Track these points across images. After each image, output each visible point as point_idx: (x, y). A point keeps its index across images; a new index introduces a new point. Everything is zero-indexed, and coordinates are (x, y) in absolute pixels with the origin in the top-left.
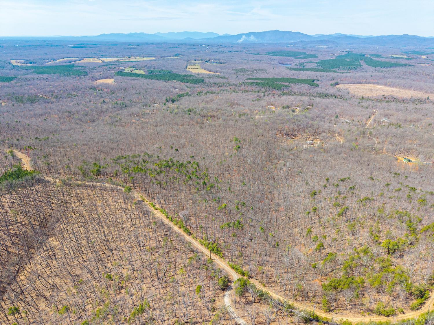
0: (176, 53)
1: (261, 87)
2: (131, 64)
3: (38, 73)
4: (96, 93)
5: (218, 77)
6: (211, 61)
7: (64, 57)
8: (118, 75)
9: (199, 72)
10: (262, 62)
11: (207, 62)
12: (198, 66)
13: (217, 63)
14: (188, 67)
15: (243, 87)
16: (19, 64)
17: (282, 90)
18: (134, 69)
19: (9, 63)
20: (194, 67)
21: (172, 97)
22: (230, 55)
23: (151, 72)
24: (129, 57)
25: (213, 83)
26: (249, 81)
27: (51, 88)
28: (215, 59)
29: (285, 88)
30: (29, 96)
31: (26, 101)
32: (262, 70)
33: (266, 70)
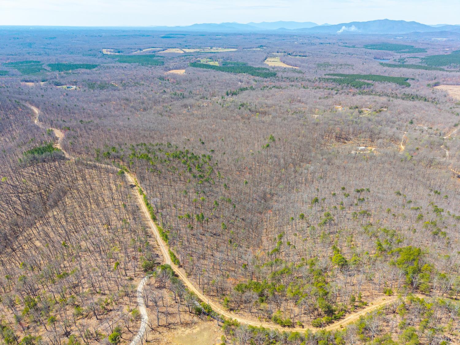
0: (260, 45)
1: (338, 84)
2: (210, 55)
3: (120, 62)
4: (161, 83)
5: (294, 71)
6: (294, 54)
7: (150, 47)
8: (191, 66)
9: (276, 66)
10: (353, 55)
11: (289, 54)
12: (277, 59)
13: (300, 56)
14: (267, 59)
15: (317, 83)
16: (109, 53)
17: (362, 89)
18: (211, 60)
19: (101, 52)
20: (273, 59)
21: (233, 90)
22: (320, 47)
23: (225, 64)
24: (211, 48)
25: (285, 78)
26: (327, 77)
27: (123, 77)
28: (300, 52)
29: (366, 86)
30: (101, 83)
31: (97, 87)
32: (349, 65)
33: (353, 65)
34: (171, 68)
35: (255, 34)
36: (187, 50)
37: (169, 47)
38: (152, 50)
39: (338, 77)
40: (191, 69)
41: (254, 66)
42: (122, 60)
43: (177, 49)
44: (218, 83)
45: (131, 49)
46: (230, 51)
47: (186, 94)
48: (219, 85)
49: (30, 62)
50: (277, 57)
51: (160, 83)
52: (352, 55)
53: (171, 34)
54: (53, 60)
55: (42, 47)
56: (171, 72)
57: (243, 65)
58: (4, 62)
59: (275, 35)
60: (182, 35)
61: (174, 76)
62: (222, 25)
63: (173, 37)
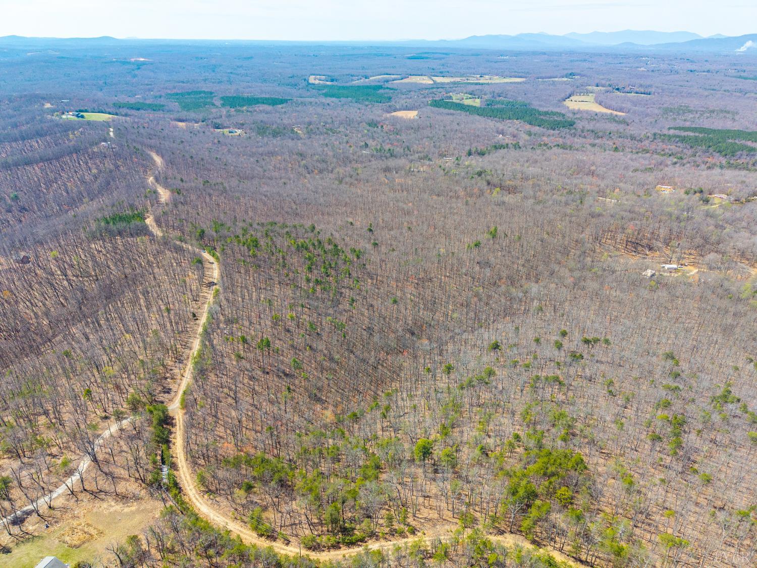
0: (570, 72)
1: (689, 147)
2: (472, 88)
3: (326, 95)
4: (368, 131)
5: (613, 119)
6: (627, 89)
7: (383, 73)
8: (431, 105)
9: (581, 109)
10: (747, 95)
11: (618, 89)
12: (591, 98)
13: (637, 93)
14: (571, 98)
15: (646, 143)
16: (317, 82)
17: (735, 158)
18: (470, 96)
19: (305, 80)
20: (582, 98)
21: (481, 148)
22: (685, 78)
23: (490, 104)
24: (481, 77)
25: (588, 131)
26: (672, 132)
27: (315, 118)
28: (641, 86)
29: (745, 153)
30: (278, 127)
31: (269, 134)
32: (728, 112)
33: (737, 113)
34: (398, 107)
35: (571, 53)
36: (439, 80)
37: (412, 74)
38: (383, 78)
39: (691, 134)
40: (428, 110)
41: (541, 109)
42: (331, 93)
43: (424, 77)
44: (460, 135)
45: (352, 76)
46: (511, 83)
47: (398, 150)
48: (461, 138)
49: (200, 92)
50: (590, 95)
51: (366, 131)
52: (746, 93)
53: (426, 53)
54: (231, 90)
55: (229, 71)
56: (394, 114)
57: (521, 106)
58: (169, 92)
59: (607, 55)
60: (444, 54)
61: (396, 120)
62: (517, 38)
63: (427, 58)
